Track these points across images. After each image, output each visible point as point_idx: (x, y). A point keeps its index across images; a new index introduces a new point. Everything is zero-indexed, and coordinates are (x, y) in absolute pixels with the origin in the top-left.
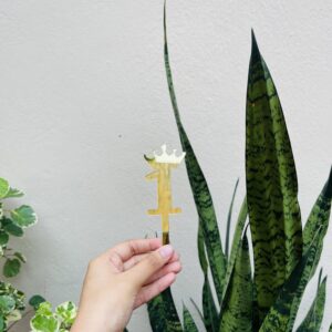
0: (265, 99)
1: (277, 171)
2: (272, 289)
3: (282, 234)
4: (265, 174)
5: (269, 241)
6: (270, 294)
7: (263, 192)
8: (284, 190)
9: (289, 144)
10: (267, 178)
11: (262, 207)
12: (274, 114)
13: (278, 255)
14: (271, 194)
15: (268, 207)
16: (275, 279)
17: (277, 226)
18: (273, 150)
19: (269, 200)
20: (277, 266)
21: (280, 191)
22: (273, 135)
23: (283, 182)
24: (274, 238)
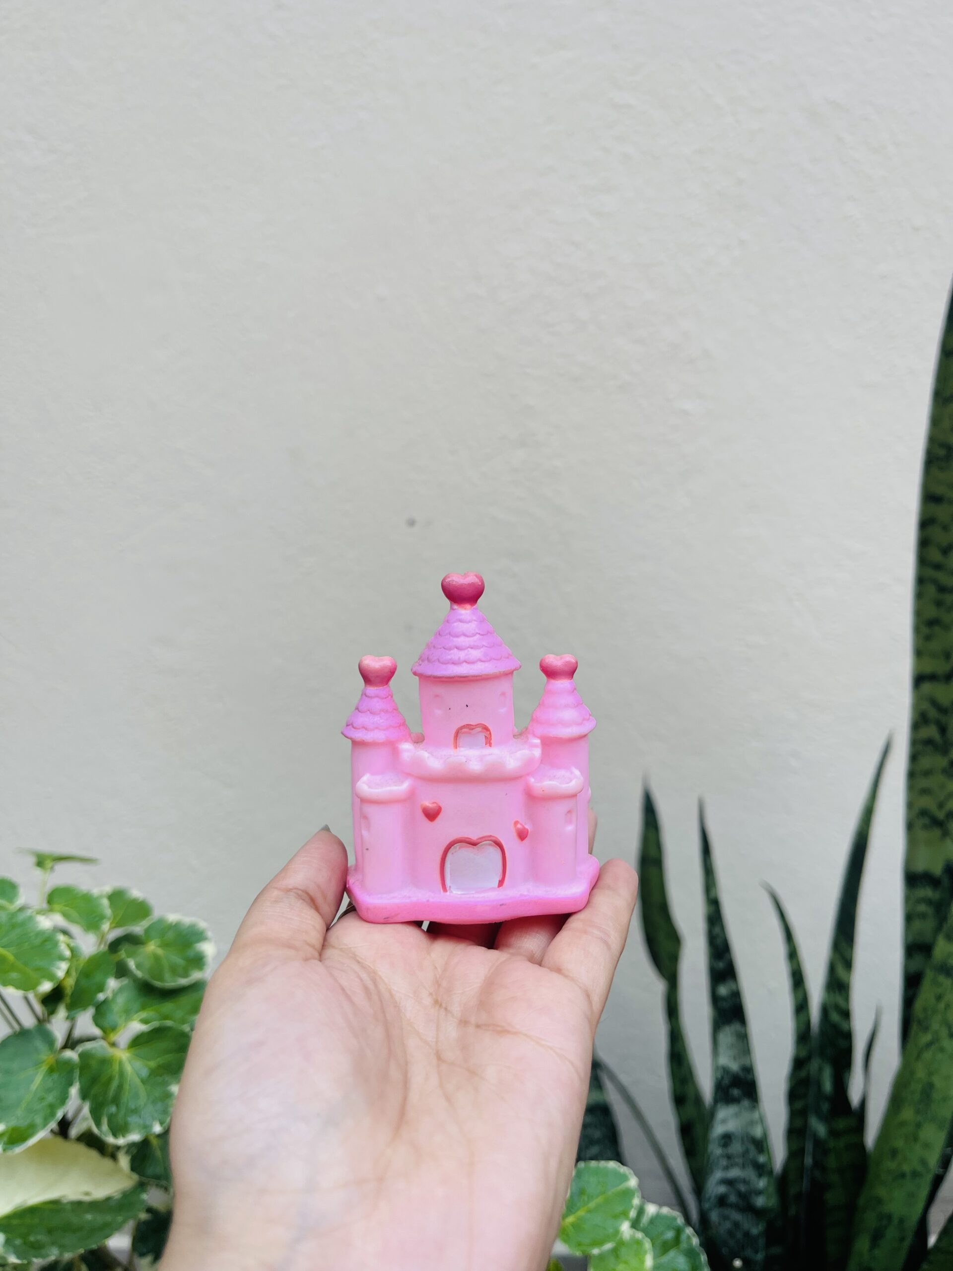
2: (941, 815)
6: (937, 832)
11: (942, 589)
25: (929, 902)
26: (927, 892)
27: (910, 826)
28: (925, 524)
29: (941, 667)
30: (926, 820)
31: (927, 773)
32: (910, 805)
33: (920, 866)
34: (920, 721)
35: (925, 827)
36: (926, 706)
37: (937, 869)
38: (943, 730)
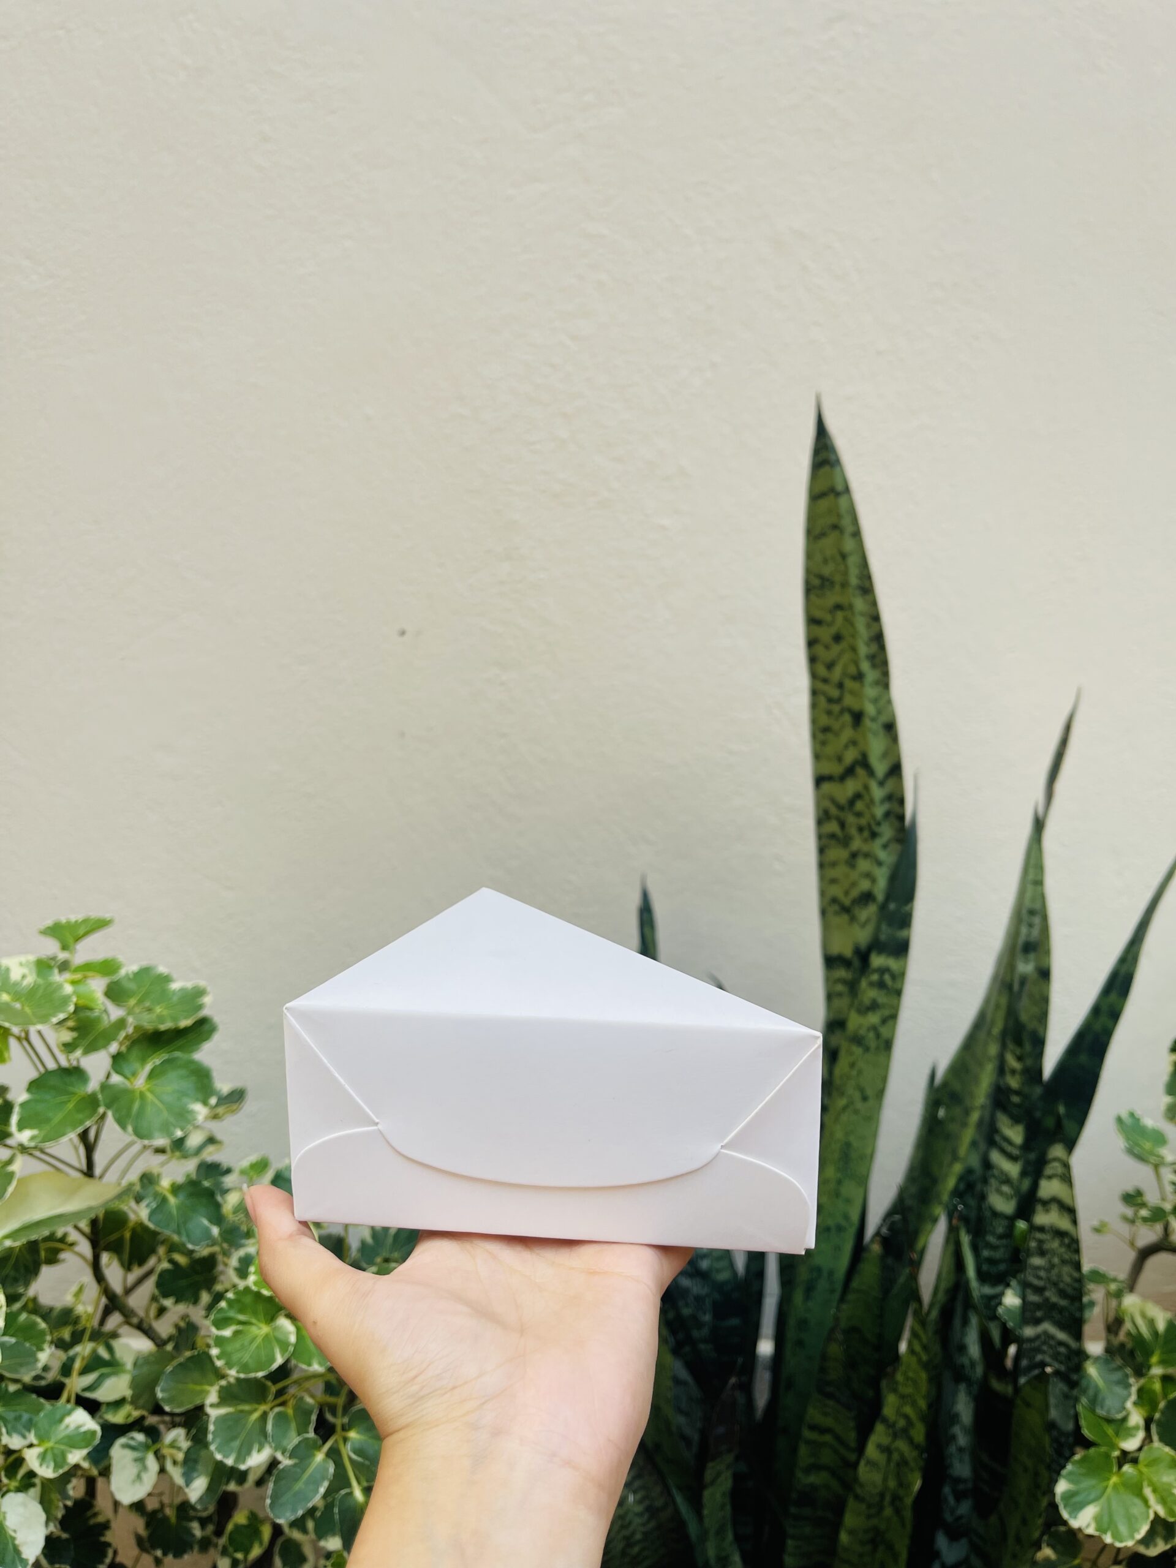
0: (832, 497)
1: (852, 624)
2: (847, 902)
3: (864, 762)
4: (833, 630)
5: (842, 778)
6: (845, 917)
7: (830, 666)
8: (865, 666)
9: (869, 577)
10: (838, 638)
11: (830, 700)
12: (846, 522)
13: (859, 815)
14: (844, 674)
15: (839, 700)
16: (854, 875)
17: (854, 743)
18: (844, 585)
19: (840, 686)
20: (857, 844)
21: (856, 663)
22: (844, 556)
23: (863, 650)
24: (850, 772)
25: (844, 982)
26: (842, 973)
27: (823, 912)
28: (811, 643)
29: (836, 769)
30: (836, 907)
31: (834, 864)
32: (822, 893)
33: (835, 950)
34: (822, 818)
35: (836, 913)
36: (827, 804)
37: (848, 952)
38: (842, 825)
